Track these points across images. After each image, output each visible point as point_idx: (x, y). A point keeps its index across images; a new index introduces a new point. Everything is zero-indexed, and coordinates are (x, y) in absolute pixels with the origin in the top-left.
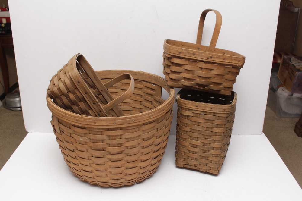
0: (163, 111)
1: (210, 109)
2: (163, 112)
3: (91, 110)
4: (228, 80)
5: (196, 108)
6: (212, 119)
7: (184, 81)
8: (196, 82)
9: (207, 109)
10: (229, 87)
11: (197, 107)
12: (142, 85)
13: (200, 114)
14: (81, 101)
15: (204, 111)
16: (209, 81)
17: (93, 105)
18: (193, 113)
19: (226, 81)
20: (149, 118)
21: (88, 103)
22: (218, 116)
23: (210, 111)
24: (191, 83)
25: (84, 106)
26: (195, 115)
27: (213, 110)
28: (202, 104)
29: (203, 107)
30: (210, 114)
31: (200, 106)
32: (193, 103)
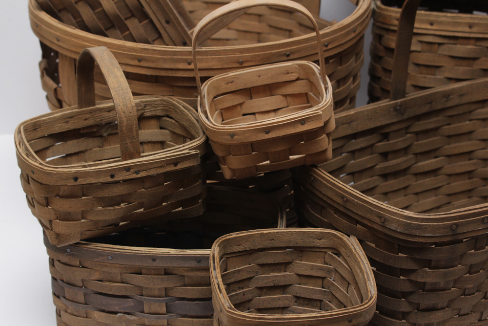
0: (355, 32)
1: (467, 29)
2: (353, 35)
3: (159, 40)
5: (429, 27)
6: (471, 56)
9: (459, 29)
11: (432, 24)
13: (440, 44)
14: (133, 16)
15: (452, 34)
17: (165, 25)
18: (420, 44)
21: (151, 22)
23: (467, 35)
25: (142, 31)
26: (426, 47)
27: (475, 29)
28: (447, 17)
29: (449, 23)
30: (466, 41)
31: (440, 23)
32: (422, 14)
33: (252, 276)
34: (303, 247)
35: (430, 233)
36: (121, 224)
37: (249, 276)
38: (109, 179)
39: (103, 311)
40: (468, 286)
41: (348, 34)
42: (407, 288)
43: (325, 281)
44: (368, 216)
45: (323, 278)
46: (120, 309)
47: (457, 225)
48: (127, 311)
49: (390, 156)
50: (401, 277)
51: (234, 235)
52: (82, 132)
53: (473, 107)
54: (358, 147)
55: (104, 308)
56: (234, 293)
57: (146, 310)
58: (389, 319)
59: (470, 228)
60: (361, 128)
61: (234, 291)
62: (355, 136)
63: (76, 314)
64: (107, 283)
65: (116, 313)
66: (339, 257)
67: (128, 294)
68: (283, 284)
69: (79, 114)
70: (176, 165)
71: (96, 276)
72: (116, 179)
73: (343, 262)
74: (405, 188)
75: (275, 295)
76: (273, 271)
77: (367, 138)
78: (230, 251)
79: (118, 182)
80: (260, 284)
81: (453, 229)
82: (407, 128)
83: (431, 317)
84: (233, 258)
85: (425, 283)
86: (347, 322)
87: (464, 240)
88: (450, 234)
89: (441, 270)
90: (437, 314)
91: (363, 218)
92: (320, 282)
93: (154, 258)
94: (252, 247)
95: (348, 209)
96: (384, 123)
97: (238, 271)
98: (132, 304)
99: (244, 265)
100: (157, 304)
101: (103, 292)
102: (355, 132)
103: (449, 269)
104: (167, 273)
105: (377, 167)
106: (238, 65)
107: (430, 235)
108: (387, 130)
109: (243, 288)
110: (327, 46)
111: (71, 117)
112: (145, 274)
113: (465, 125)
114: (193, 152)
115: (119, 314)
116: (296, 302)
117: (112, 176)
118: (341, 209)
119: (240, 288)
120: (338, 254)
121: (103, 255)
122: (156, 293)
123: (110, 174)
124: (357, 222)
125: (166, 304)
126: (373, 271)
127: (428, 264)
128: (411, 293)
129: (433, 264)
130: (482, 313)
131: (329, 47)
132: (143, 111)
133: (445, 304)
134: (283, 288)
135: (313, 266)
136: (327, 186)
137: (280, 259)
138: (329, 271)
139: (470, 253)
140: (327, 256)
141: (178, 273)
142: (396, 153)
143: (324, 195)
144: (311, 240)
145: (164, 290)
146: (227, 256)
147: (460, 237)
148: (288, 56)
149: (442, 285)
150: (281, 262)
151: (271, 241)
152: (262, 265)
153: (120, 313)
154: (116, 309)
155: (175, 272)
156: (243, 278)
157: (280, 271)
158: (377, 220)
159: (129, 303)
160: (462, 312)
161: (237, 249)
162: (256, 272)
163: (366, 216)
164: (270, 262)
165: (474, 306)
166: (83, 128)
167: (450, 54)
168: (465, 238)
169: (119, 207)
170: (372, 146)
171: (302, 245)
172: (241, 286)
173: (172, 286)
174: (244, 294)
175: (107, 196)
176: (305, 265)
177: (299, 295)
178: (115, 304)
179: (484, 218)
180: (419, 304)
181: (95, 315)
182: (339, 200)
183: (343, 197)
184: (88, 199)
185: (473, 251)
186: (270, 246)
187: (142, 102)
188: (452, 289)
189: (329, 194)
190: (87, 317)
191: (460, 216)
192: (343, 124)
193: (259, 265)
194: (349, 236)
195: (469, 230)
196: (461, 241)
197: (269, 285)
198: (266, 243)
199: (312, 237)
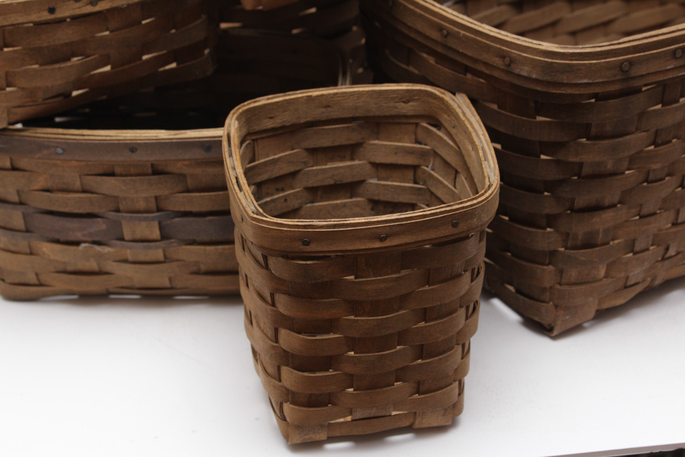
33: (297, 169)
34: (379, 117)
35: (585, 77)
36: (75, 93)
37: (292, 169)
38: (46, 16)
39: (57, 242)
40: (654, 167)
42: (552, 174)
43: (419, 172)
44: (485, 57)
45: (415, 168)
46: (84, 235)
47: (631, 62)
48: (97, 239)
50: (543, 157)
51: (263, 101)
55: (57, 236)
56: (269, 199)
57: (127, 236)
58: (525, 228)
59: (653, 67)
61: (268, 195)
63: (13, 248)
64: (60, 195)
65: (77, 243)
66: (439, 130)
67: (96, 210)
68: (349, 180)
71: (41, 182)
72: (59, 14)
73: (446, 138)
74: (554, 24)
75: (337, 199)
76: (332, 160)
78: (257, 128)
79: (62, 21)
80: (312, 182)
81: (624, 69)
83: (594, 220)
84: (264, 140)
85: (581, 165)
86: (450, 227)
87: (644, 89)
88: (618, 77)
89: (606, 142)
90: (604, 216)
91: (476, 61)
92: (410, 174)
93: (133, 147)
94: (295, 121)
95: (450, 48)
97: (274, 162)
98: (104, 227)
99: (283, 151)
100: (144, 224)
101: (54, 208)
103: (621, 139)
104: (156, 171)
107: (586, 81)
109: (283, 190)
112: (121, 175)
115: (83, 245)
116: (372, 209)
117: (52, 11)
118: (440, 49)
119: (278, 190)
120: (438, 125)
121: (48, 147)
122: (141, 205)
123: (47, 7)
124: (467, 70)
125: (160, 223)
126: (496, 150)
127: (585, 130)
128: (561, 182)
129: (593, 131)
130: (678, 212)
133: (616, 199)
134: (350, 187)
135: (397, 147)
136: (415, 13)
137: (342, 139)
138: (423, 154)
139: (655, 111)
140: (419, 131)
141: (175, 170)
143: (410, 28)
144: (391, 104)
145: (153, 200)
146: (254, 137)
147: (637, 83)
149: (610, 166)
150: (345, 143)
151: (324, 110)
152: (313, 151)
153: (85, 242)
154: (78, 236)
155: (169, 169)
156: (282, 172)
157: (343, 159)
158: (497, 62)
159: (98, 226)
160: (645, 211)
161: (268, 124)
162: (304, 162)
163: (480, 58)
164: (326, 145)
165: (665, 200)
168: (645, 85)
169: (68, 64)
171: (377, 114)
172: (280, 186)
173: (166, 192)
174: (286, 200)
175: (45, 44)
176: (384, 147)
177: (376, 198)
178: (75, 229)
179: (676, 50)
180: (573, 200)
181: (45, 249)
182: (435, 35)
183: (441, 29)
184: (14, 51)
185: (659, 106)
186: (324, 117)
188: (627, 172)
189: (420, 26)
190: (31, 254)
191: (634, 47)
193: (307, 150)
194: (454, 94)
195: (652, 70)
196: (638, 91)
197: (327, 182)
198: (318, 113)
199: (392, 99)
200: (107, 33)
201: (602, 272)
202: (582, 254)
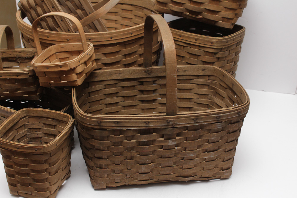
1: (194, 41)
4: (228, 8)
5: (179, 38)
6: (197, 54)
7: (172, 5)
8: (186, 7)
9: (191, 40)
10: (229, 17)
12: (143, 13)
13: (184, 46)
15: (188, 42)
16: (202, 7)
17: (61, 22)
19: (224, 9)
20: (110, 39)
21: (55, 20)
22: (205, 51)
23: (195, 44)
24: (180, 9)
25: (52, 23)
26: (178, 47)
27: (198, 42)
28: (186, 34)
29: (187, 37)
30: (194, 47)
31: (183, 36)
32: (177, 31)
33: (41, 127)
37: (39, 127)
40: (115, 152)
41: (126, 34)
42: (89, 146)
47: (101, 122)
49: (144, 93)
51: (31, 109)
52: (9, 59)
53: (192, 78)
54: (126, 85)
56: (32, 133)
60: (125, 77)
61: (32, 132)
62: (123, 80)
69: (7, 52)
70: (18, 76)
76: (49, 127)
77: (130, 82)
78: (30, 115)
80: (45, 132)
82: (154, 81)
84: (32, 118)
85: (94, 146)
87: (107, 130)
88: (97, 125)
90: (103, 161)
96: (139, 77)
97: (34, 124)
99: (37, 122)
102: (122, 78)
103: (102, 142)
105: (137, 96)
106: (67, 41)
108: (141, 80)
109: (37, 132)
110: (111, 38)
111: (4, 53)
113: (188, 86)
114: (25, 72)
119: (35, 131)
127: (93, 137)
128: (91, 149)
129: (95, 137)
131: (113, 39)
132: (34, 55)
133: (106, 157)
137: (51, 123)
139: (112, 136)
142: (148, 92)
148: (90, 40)
149: (102, 148)
151: (46, 115)
152: (45, 124)
156: (36, 127)
157: (52, 128)
160: (116, 163)
161: (33, 115)
162: (43, 126)
164: (47, 123)
165: (121, 162)
166: (10, 58)
167: (188, 52)
170: (134, 86)
172: (36, 130)
174: (37, 134)
180: (95, 154)
185: (114, 136)
187: (33, 51)
188: (107, 151)
191: (101, 118)
192: (115, 74)
193: (43, 123)
194: (73, 119)
195: (107, 125)
196: (106, 130)
197: (48, 133)
198: (44, 115)
199: (62, 116)
200: (6, 84)
201: (106, 176)
202: (99, 170)
